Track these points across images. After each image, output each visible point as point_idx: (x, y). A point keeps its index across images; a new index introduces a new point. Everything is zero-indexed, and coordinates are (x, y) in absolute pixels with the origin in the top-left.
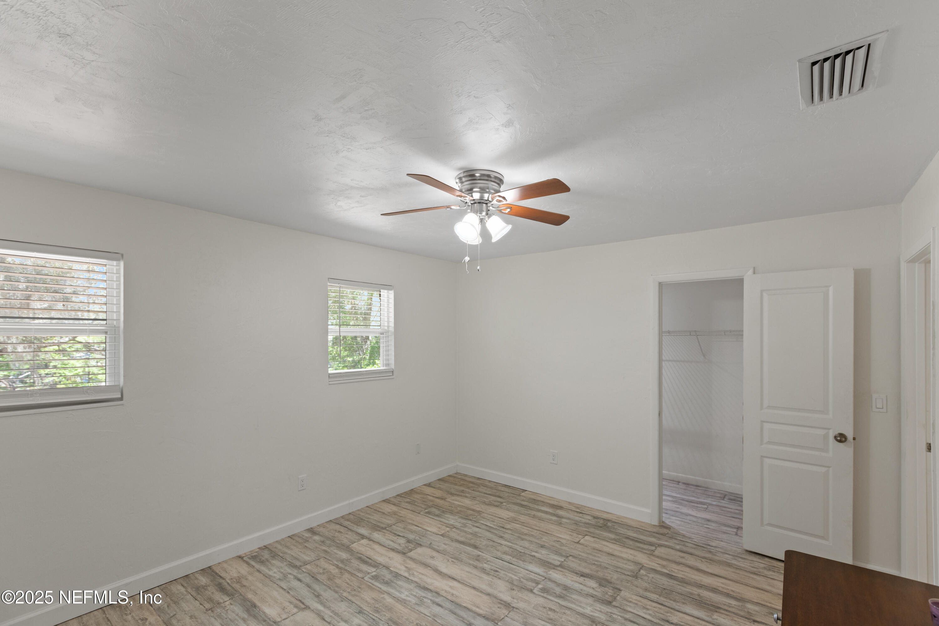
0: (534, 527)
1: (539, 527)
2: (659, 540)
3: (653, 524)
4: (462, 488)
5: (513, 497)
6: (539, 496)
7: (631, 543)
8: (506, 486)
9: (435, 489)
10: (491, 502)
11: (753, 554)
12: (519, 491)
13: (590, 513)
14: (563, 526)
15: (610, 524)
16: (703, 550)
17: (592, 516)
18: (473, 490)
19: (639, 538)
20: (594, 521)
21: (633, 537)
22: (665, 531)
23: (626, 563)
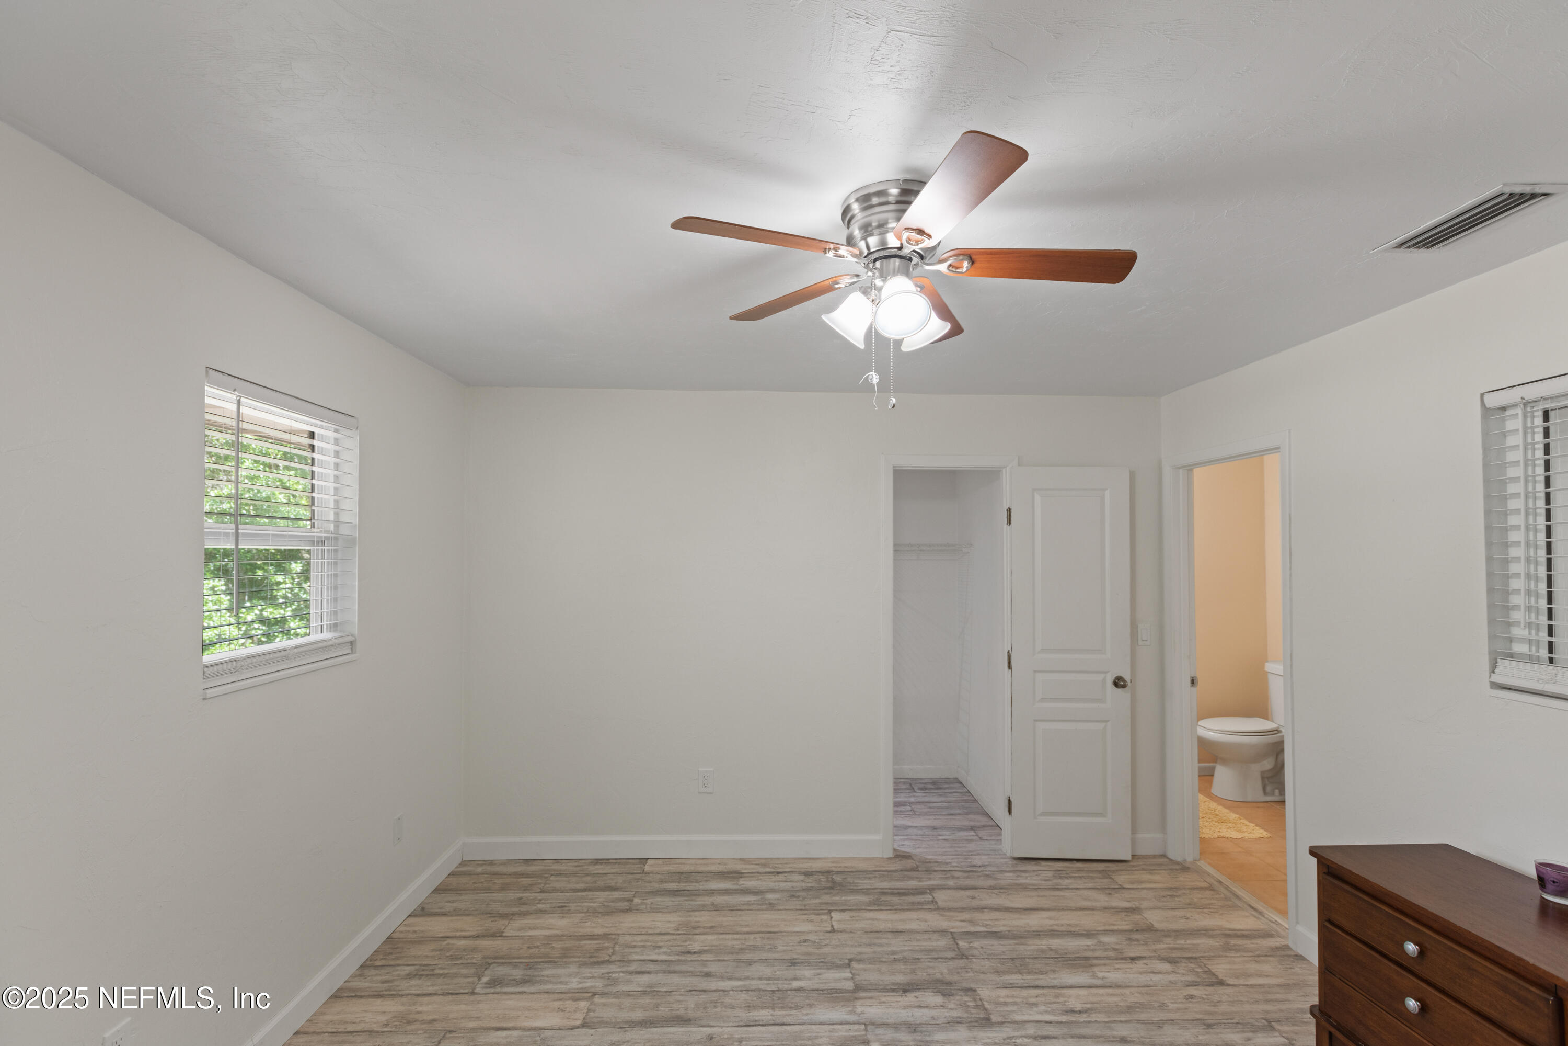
0: (738, 929)
1: (747, 926)
2: (920, 881)
3: (885, 857)
4: (512, 895)
5: (638, 880)
6: (681, 864)
7: (896, 900)
8: (598, 861)
9: (450, 918)
10: (608, 906)
11: (1026, 862)
12: (634, 864)
13: (790, 867)
14: (782, 908)
15: (838, 878)
16: (980, 876)
17: (800, 873)
18: (542, 891)
19: (893, 887)
20: (810, 881)
21: (889, 889)
22: (909, 864)
23: (930, 939)
